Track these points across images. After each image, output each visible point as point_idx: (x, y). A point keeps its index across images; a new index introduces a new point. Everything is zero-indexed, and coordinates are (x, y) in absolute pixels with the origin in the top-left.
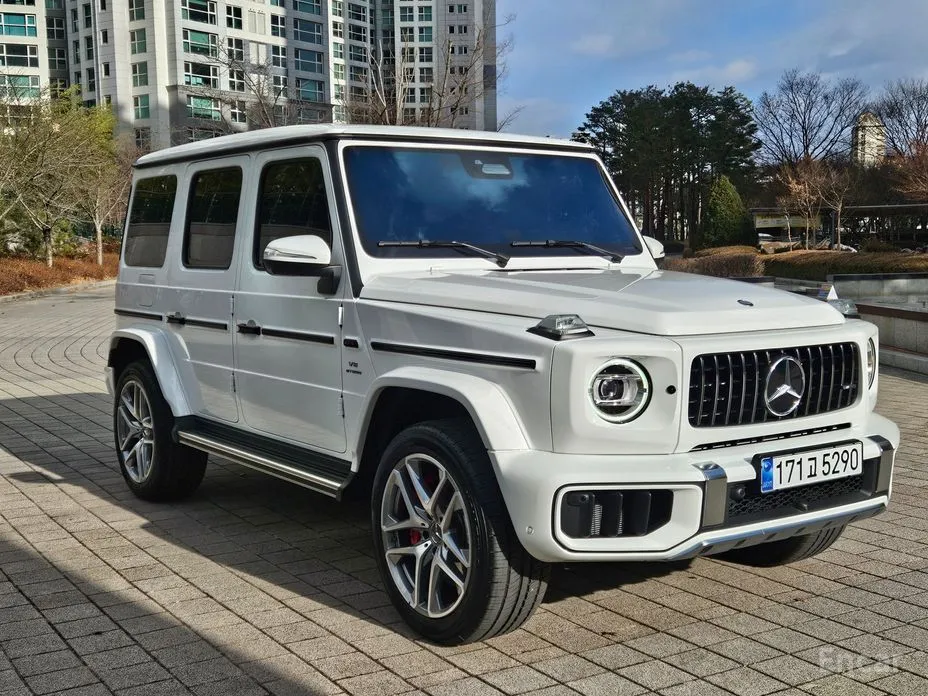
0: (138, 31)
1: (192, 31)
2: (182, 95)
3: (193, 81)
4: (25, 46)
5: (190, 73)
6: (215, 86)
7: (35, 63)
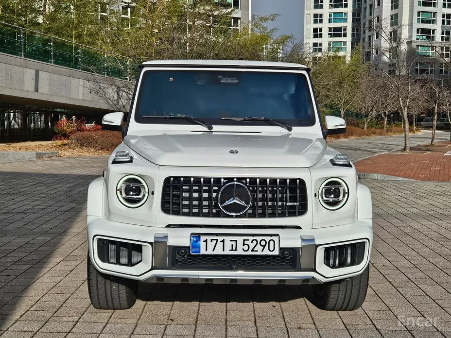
0: (394, 15)
1: (422, 12)
2: (414, 45)
3: (421, 38)
4: (341, 28)
5: (420, 34)
6: (433, 39)
7: (345, 35)
